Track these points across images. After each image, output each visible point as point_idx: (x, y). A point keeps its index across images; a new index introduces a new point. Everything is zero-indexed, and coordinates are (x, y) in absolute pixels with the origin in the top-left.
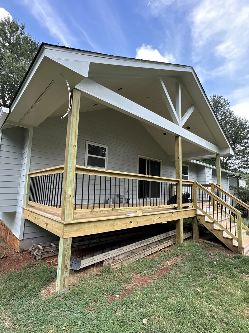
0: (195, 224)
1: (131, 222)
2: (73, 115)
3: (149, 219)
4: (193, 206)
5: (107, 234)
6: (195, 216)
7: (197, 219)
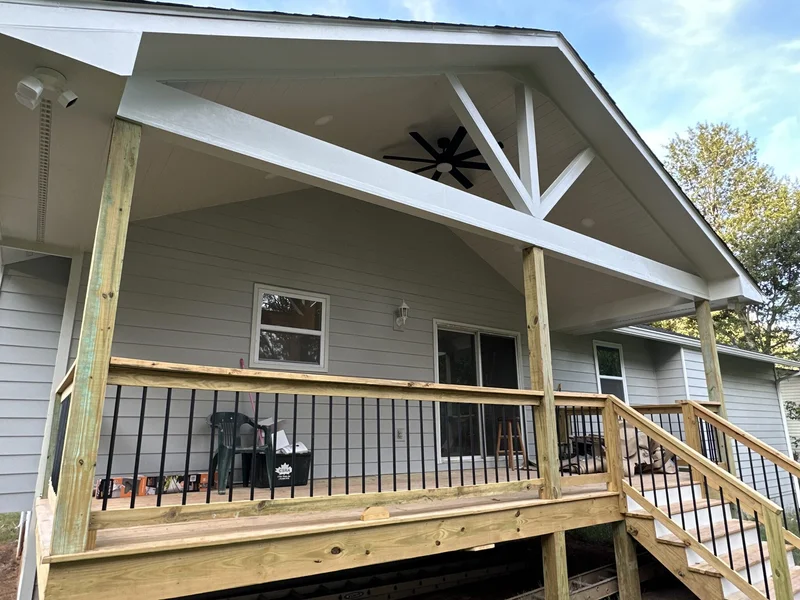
0: (623, 551)
1: (336, 551)
2: (109, 198)
3: (416, 537)
4: (608, 483)
5: (316, 586)
6: (619, 518)
7: (628, 529)
